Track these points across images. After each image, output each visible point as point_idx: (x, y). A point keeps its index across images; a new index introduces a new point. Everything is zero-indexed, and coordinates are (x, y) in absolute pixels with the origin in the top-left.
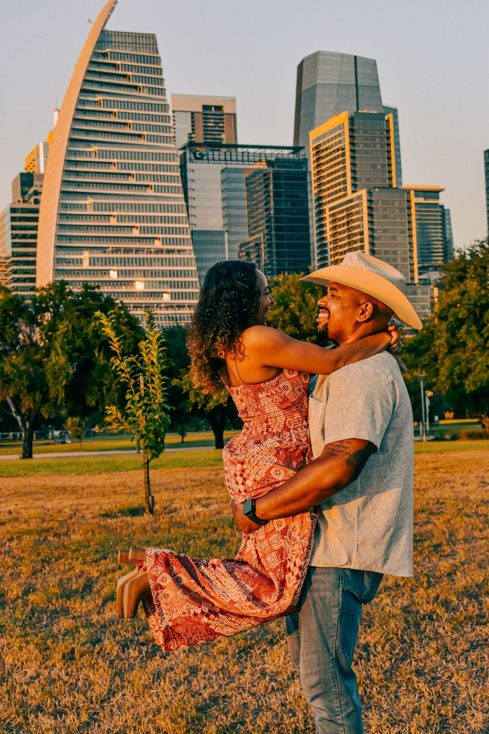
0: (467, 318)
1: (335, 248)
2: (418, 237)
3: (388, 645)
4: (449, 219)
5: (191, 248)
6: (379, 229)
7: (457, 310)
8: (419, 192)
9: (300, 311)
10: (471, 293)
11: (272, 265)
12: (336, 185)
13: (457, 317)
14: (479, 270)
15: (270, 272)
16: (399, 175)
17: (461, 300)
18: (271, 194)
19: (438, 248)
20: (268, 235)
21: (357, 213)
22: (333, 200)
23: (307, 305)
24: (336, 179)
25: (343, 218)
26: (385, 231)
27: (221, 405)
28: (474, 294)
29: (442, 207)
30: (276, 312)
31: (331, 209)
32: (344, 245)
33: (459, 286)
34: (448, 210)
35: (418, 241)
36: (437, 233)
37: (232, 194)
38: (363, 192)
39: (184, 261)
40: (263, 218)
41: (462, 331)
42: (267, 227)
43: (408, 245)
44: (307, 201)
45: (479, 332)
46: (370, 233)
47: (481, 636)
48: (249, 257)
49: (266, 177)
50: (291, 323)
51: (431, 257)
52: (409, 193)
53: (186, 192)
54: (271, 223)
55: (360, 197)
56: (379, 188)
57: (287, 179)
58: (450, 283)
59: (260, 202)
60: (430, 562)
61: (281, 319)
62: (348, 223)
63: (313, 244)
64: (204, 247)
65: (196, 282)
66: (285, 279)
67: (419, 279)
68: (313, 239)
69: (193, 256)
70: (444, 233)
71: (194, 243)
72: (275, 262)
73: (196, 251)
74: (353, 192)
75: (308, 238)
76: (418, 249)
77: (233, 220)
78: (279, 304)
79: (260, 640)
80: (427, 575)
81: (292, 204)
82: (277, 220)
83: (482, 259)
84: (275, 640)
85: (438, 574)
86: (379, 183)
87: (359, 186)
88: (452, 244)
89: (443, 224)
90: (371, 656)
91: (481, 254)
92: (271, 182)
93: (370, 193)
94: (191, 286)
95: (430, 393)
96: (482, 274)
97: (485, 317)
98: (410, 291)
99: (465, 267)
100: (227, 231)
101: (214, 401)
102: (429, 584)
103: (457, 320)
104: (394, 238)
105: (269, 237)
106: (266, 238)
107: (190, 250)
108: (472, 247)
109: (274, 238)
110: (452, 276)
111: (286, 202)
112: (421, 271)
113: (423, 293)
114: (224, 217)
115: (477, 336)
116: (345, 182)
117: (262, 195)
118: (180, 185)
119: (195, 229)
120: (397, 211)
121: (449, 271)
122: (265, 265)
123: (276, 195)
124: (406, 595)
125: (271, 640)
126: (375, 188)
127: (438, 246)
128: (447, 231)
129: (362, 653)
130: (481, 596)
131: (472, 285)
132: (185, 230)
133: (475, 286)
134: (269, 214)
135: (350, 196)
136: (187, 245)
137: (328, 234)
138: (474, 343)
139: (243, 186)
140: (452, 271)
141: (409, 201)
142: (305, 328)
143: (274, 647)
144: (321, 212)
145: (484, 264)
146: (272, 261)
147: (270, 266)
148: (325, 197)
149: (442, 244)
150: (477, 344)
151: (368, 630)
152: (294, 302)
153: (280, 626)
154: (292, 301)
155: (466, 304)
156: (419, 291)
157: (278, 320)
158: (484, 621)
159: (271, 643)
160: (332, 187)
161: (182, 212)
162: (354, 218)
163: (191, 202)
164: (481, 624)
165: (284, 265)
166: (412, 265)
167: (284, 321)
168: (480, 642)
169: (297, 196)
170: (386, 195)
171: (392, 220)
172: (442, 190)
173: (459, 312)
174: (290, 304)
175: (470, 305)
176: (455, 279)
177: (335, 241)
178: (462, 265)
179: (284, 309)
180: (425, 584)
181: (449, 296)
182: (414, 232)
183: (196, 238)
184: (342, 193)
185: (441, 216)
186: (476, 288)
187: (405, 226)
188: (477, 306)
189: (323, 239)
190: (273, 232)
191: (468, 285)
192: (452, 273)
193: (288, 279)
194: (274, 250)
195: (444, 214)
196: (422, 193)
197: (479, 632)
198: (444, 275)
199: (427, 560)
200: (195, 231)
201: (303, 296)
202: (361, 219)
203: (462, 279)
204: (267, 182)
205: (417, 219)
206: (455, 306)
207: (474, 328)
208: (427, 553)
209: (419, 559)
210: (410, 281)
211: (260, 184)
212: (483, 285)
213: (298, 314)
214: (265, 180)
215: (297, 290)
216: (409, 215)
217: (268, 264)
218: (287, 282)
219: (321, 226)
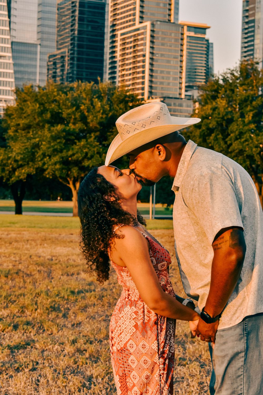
0: (216, 128)
1: (123, 65)
2: (187, 63)
3: (107, 377)
4: (212, 51)
5: (10, 55)
6: (158, 54)
7: (209, 121)
8: (190, 28)
9: (88, 112)
10: (220, 109)
11: (73, 74)
12: (127, 16)
13: (209, 126)
14: (228, 92)
15: (71, 79)
16: (177, 13)
17: (212, 114)
18: (77, 18)
19: (201, 73)
20: (71, 50)
21: (142, 39)
22: (124, 28)
23: (94, 107)
24: (127, 11)
25: (131, 42)
26: (162, 55)
27: (21, 180)
28: (223, 110)
29: (207, 41)
30: (69, 111)
31: (122, 34)
32: (130, 64)
33: (212, 103)
34: (212, 44)
35: (187, 66)
36: (202, 60)
37: (46, 15)
38: (148, 24)
39: (4, 65)
40: (68, 37)
41: (212, 138)
42: (71, 44)
43: (179, 68)
44: (104, 26)
45: (224, 139)
46: (151, 56)
47: (180, 374)
48: (56, 66)
49: (74, 5)
50: (81, 121)
51: (196, 78)
52: (183, 28)
53: (9, 11)
54: (74, 41)
55: (145, 28)
56: (161, 21)
57: (89, 7)
58: (205, 100)
59: (67, 24)
61: (73, 117)
62: (134, 46)
63: (106, 61)
64: (20, 55)
65: (12, 82)
66: (78, 86)
67: (186, 95)
68: (106, 57)
69: (11, 61)
70: (207, 61)
71: (13, 51)
72: (75, 72)
73: (14, 58)
74: (141, 22)
75: (102, 55)
76: (187, 72)
77: (45, 36)
78: (73, 105)
79: (9, 367)
81: (92, 28)
82: (80, 39)
83: (231, 83)
84: (21, 369)
86: (161, 18)
87: (145, 19)
88: (213, 70)
89: (207, 55)
90: (92, 386)
91: (231, 79)
92: (77, 8)
93: (153, 25)
94: (8, 85)
96: (230, 95)
97: (229, 128)
98: (177, 104)
99: (218, 88)
100: (40, 45)
101: (16, 177)
103: (208, 129)
104: (168, 62)
105: (72, 52)
106: (70, 52)
107: (9, 57)
108: (225, 74)
109: (76, 53)
110: (207, 95)
111: (88, 25)
112: (187, 89)
113: (188, 106)
114: (38, 33)
115: (222, 143)
116: (134, 15)
117: (69, 18)
118: (5, 4)
119: (15, 40)
120: (173, 41)
121: (206, 90)
122: (68, 74)
123: (80, 19)
125: (18, 368)
126: (157, 21)
127: (201, 71)
128: (210, 60)
129: (86, 382)
130: (187, 343)
131: (222, 103)
132: (6, 40)
133: (224, 104)
134: (74, 34)
135: (138, 26)
136: (7, 52)
137: (118, 54)
138: (219, 148)
139: (55, 10)
140: (208, 91)
141: (182, 34)
142: (91, 125)
143: (19, 374)
144: (113, 36)
145: (232, 88)
146: (73, 71)
147: (71, 75)
148: (118, 25)
149: (205, 70)
150: (222, 149)
151: (95, 365)
152: (84, 105)
153: (27, 357)
154: (83, 103)
155: (216, 117)
156: (184, 104)
157: (71, 118)
158: (184, 363)
159: (18, 370)
160: (124, 17)
161: (5, 26)
162: (139, 43)
163: (13, 19)
164: (182, 365)
165: (82, 75)
166: (181, 83)
167: (75, 119)
168: (178, 379)
169: (96, 22)
170: (165, 27)
171: (168, 48)
172: (209, 28)
173: (210, 123)
174: (81, 106)
175: (219, 118)
176: (209, 97)
177: (123, 60)
178: (216, 87)
179: (76, 110)
181: (204, 110)
182: (184, 58)
183: (15, 47)
184: (132, 23)
185: (206, 48)
186: (225, 105)
187: (178, 53)
188: (224, 120)
189: (114, 57)
190: (76, 49)
191: (219, 103)
192: (207, 92)
193: (81, 86)
194: (75, 63)
195: (208, 46)
196: (193, 29)
197: (179, 372)
198: (201, 93)
200: (15, 42)
201: (91, 100)
202: (145, 44)
203: (214, 98)
204: (74, 8)
205: (187, 49)
206: (208, 118)
207: (220, 136)
210: (178, 96)
211: (69, 9)
212: (230, 104)
213: (86, 114)
214: (73, 7)
215: (87, 95)
216: (182, 45)
217: (70, 73)
218: (80, 88)
219: (113, 47)
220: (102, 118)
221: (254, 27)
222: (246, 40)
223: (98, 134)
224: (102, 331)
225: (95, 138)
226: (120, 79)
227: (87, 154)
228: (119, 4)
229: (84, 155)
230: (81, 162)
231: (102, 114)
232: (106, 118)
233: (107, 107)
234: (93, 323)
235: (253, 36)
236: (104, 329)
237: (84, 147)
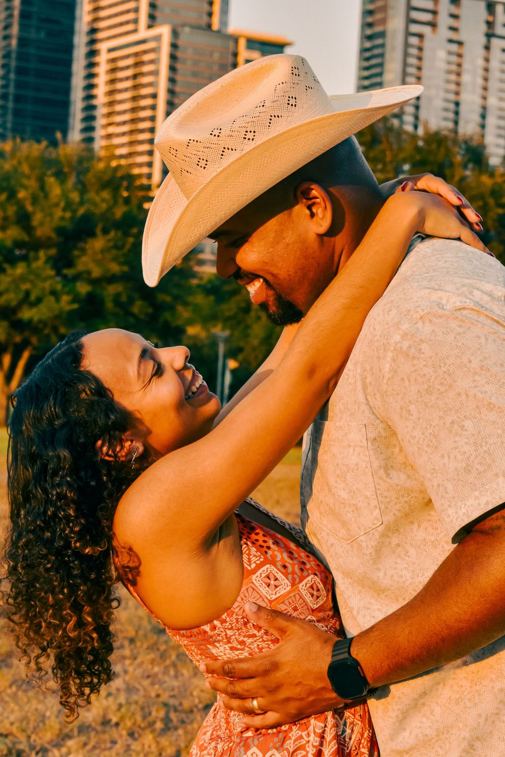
1: (109, 115)
8: (252, 42)
9: (33, 204)
11: (5, 129)
16: (225, 11)
18: (16, 13)
20: (3, 79)
21: (152, 62)
22: (114, 37)
23: (46, 196)
25: (128, 67)
31: (110, 50)
32: (125, 112)
38: (164, 31)
42: (3, 66)
44: (72, 33)
46: (169, 98)
50: (17, 223)
52: (236, 42)
54: (10, 59)
55: (158, 38)
56: (191, 26)
60: (176, 677)
61: (2, 214)
62: (135, 77)
63: (75, 104)
66: (14, 151)
68: (76, 96)
72: (9, 125)
74: (150, 27)
75: (67, 91)
80: (166, 705)
81: (48, 34)
82: (21, 57)
85: (186, 704)
86: (192, 19)
87: (158, 19)
93: (175, 33)
95: (232, 364)
102: (166, 724)
105: (5, 82)
109: (12, 85)
111: (39, 29)
116: (136, 10)
120: (216, 69)
123: (24, 15)
124: (118, 746)
126: (185, 25)
134: (9, 45)
135: (143, 33)
137: (100, 91)
141: (235, 55)
142: (39, 234)
144: (92, 53)
146: (5, 121)
147: (1, 130)
148: (102, 30)
152: (26, 189)
154: (22, 186)
162: (145, 69)
165: (24, 131)
167: (6, 219)
169: (57, 22)
170: (201, 40)
172: (290, 44)
174: (19, 192)
177: (111, 104)
179: (8, 199)
180: (159, 725)
184: (130, 27)
189: (92, 97)
190: (12, 76)
193: (20, 149)
194: (10, 104)
196: (258, 46)
199: (172, 672)
201: (41, 181)
202: (156, 73)
208: (174, 657)
209: (156, 669)
213: (30, 208)
215: (32, 168)
218: (18, 154)
219: (91, 76)
220: (62, 218)
221: (383, 46)
222: (366, 73)
223: (53, 252)
224: (47, 722)
225: (47, 262)
226: (104, 143)
227: (27, 294)
228: (103, 8)
229: (21, 296)
230: (14, 310)
231: (64, 210)
232: (72, 218)
233: (75, 196)
234: (25, 700)
235: (381, 65)
236: (53, 718)
237: (23, 279)
